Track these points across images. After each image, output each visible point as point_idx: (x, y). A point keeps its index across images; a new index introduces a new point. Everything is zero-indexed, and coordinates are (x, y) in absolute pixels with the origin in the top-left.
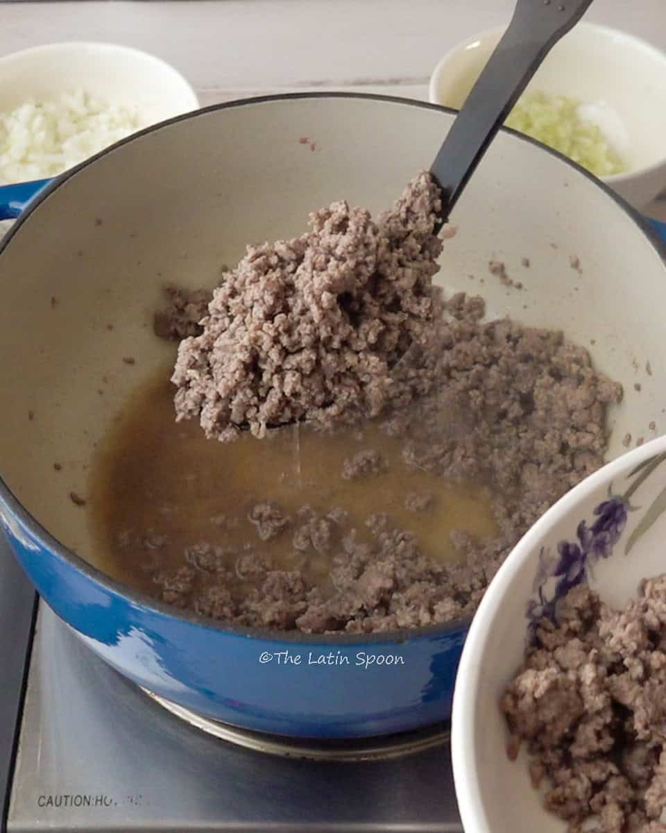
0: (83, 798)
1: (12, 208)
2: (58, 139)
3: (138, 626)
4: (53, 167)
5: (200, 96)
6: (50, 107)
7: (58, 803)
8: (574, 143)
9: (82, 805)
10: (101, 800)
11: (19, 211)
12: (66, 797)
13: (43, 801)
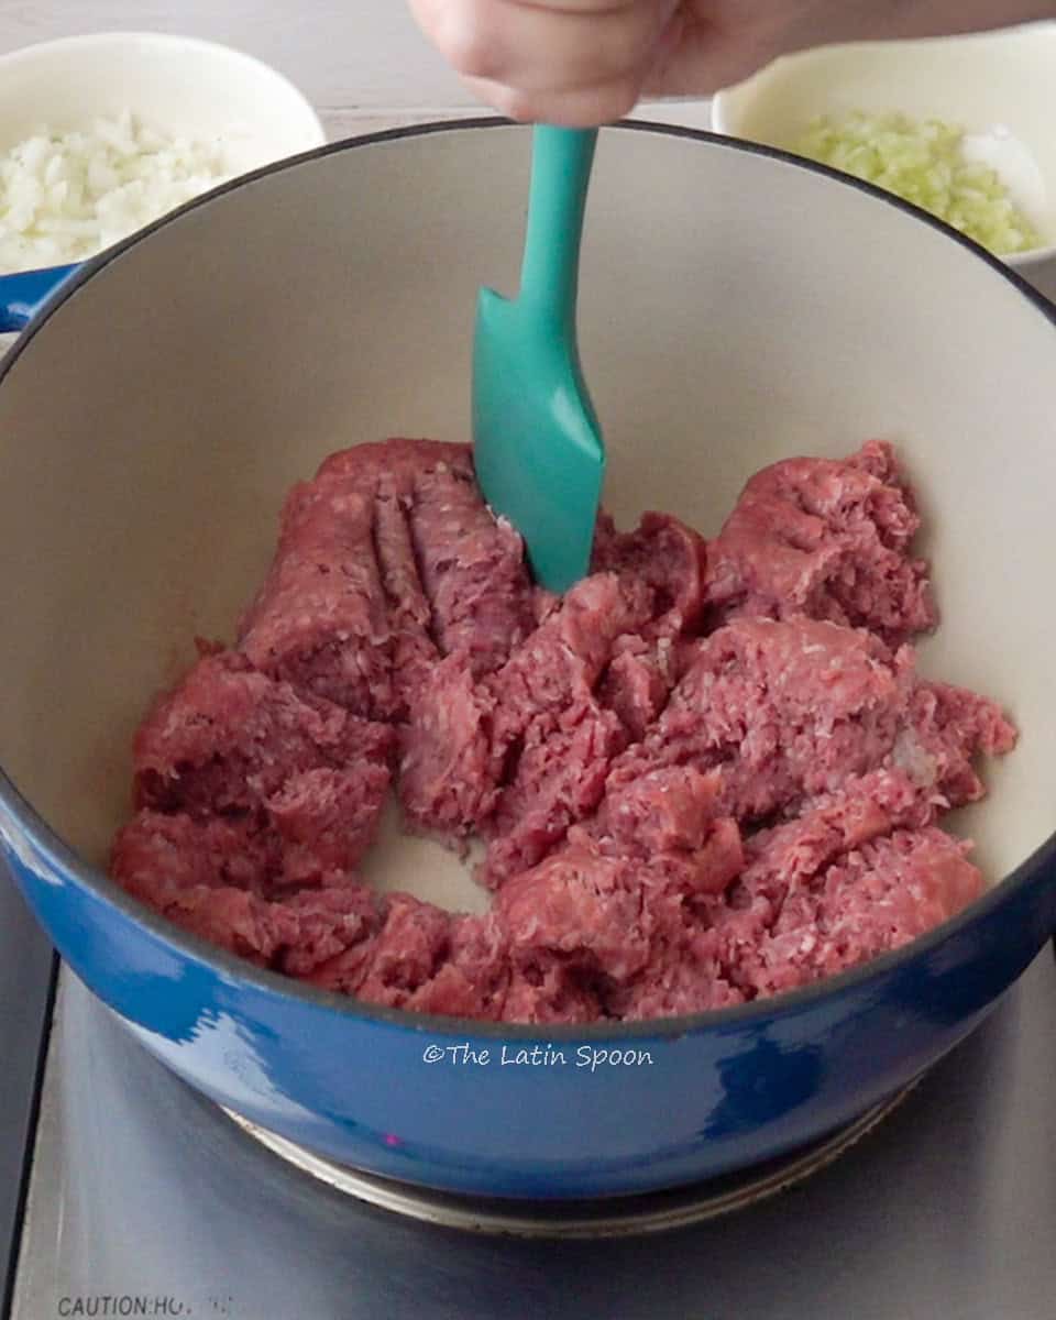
0: (134, 1302)
1: (13, 314)
2: (88, 196)
3: (232, 1013)
4: (80, 244)
5: (327, 122)
6: (75, 142)
7: (92, 1309)
8: (954, 200)
9: (131, 1313)
10: (165, 1305)
11: (24, 318)
12: (106, 1299)
13: (66, 1307)
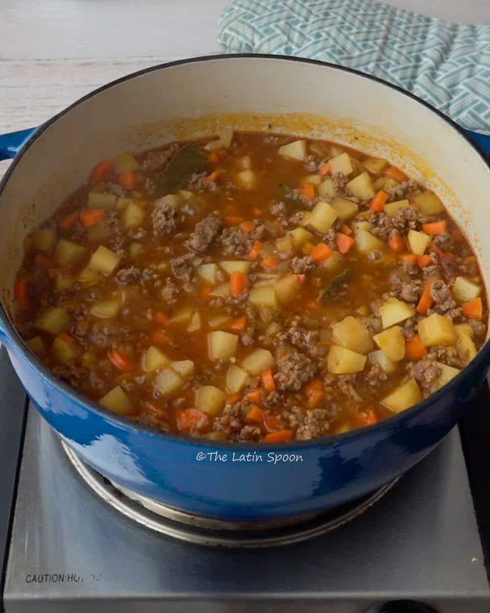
0: (59, 576)
1: (10, 151)
7: (40, 580)
9: (58, 581)
10: (72, 578)
11: (15, 153)
12: (47, 575)
13: (29, 579)
